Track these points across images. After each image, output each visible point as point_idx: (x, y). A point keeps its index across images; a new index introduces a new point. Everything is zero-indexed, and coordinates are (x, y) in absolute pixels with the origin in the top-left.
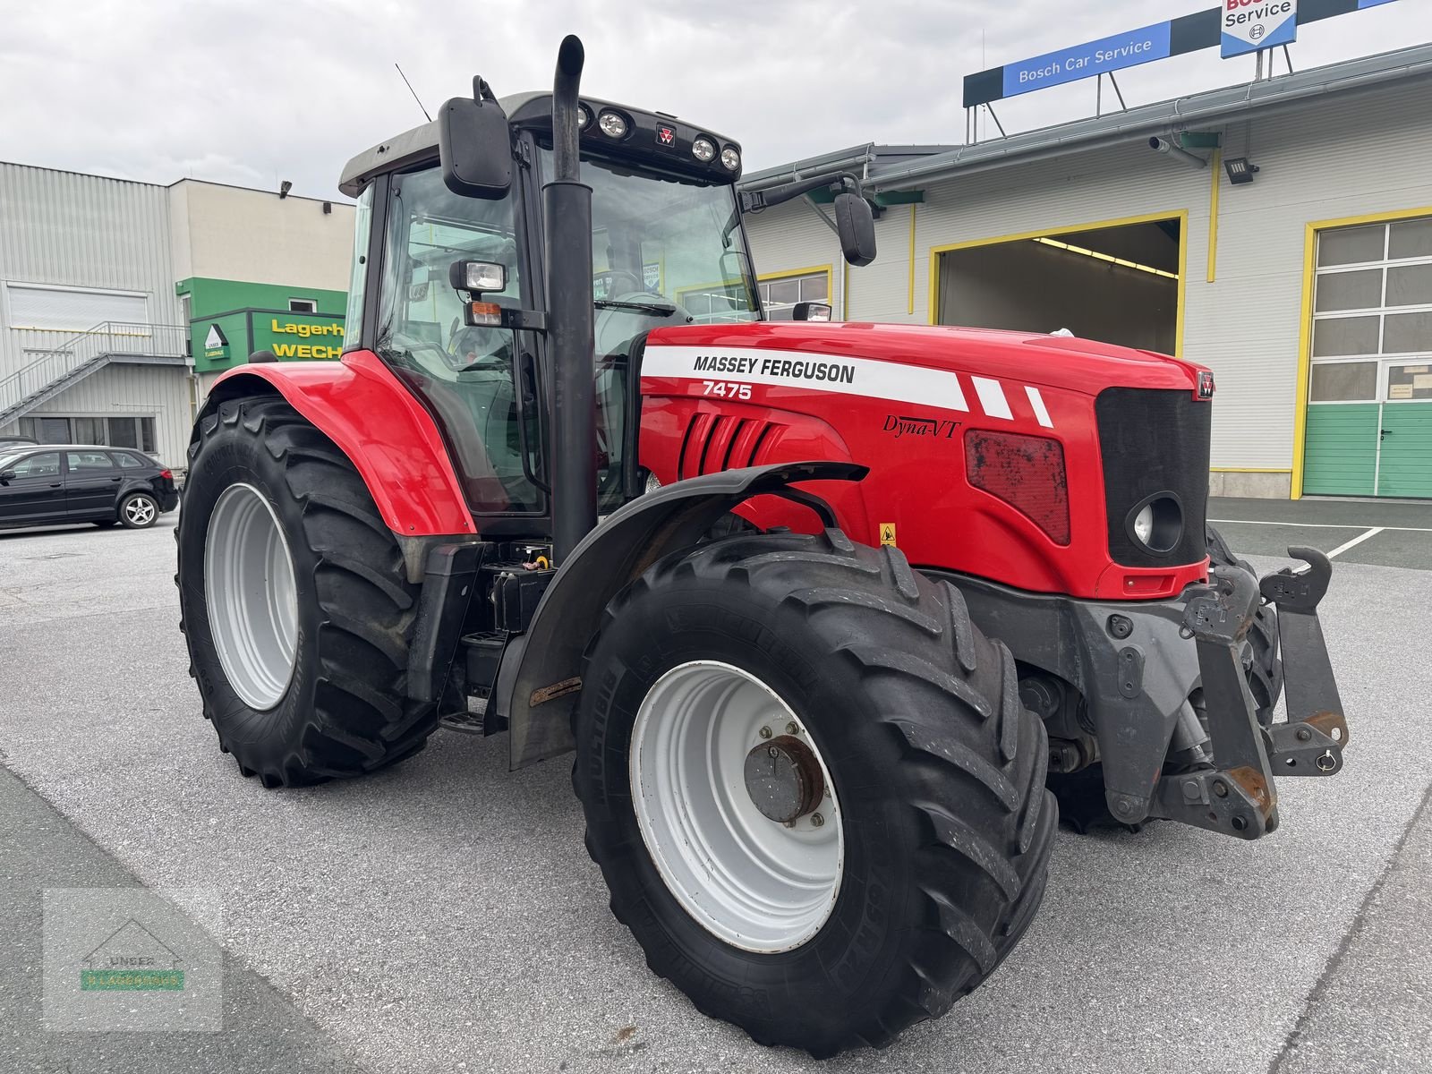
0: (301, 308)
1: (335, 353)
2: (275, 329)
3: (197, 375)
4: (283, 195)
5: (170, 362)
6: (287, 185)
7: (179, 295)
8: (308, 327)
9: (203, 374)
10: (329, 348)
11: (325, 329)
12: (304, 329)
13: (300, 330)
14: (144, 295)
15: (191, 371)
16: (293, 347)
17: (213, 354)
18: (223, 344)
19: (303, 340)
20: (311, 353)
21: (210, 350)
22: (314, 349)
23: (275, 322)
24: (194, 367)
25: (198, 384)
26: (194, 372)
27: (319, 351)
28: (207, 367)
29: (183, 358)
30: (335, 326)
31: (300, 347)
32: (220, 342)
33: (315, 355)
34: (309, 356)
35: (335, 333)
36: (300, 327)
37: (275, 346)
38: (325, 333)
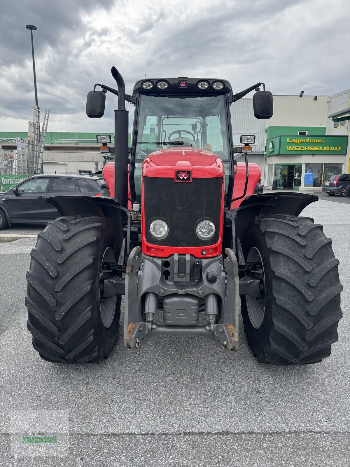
0: (303, 134)
1: (307, 148)
2: (288, 141)
3: (267, 157)
4: (301, 96)
5: (259, 153)
6: (303, 92)
7: (266, 132)
8: (299, 140)
9: (268, 156)
10: (305, 147)
11: (305, 140)
12: (298, 141)
13: (296, 141)
14: (256, 133)
15: (265, 156)
16: (293, 147)
17: (270, 150)
18: (273, 147)
19: (297, 145)
20: (299, 149)
21: (270, 149)
22: (300, 147)
23: (288, 139)
24: (266, 155)
25: (267, 160)
26: (266, 156)
27: (302, 148)
28: (269, 154)
29: (263, 151)
30: (308, 139)
31: (295, 147)
32: (272, 146)
33: (300, 149)
34: (298, 150)
35: (308, 142)
36: (296, 140)
37: (287, 147)
38: (304, 142)
